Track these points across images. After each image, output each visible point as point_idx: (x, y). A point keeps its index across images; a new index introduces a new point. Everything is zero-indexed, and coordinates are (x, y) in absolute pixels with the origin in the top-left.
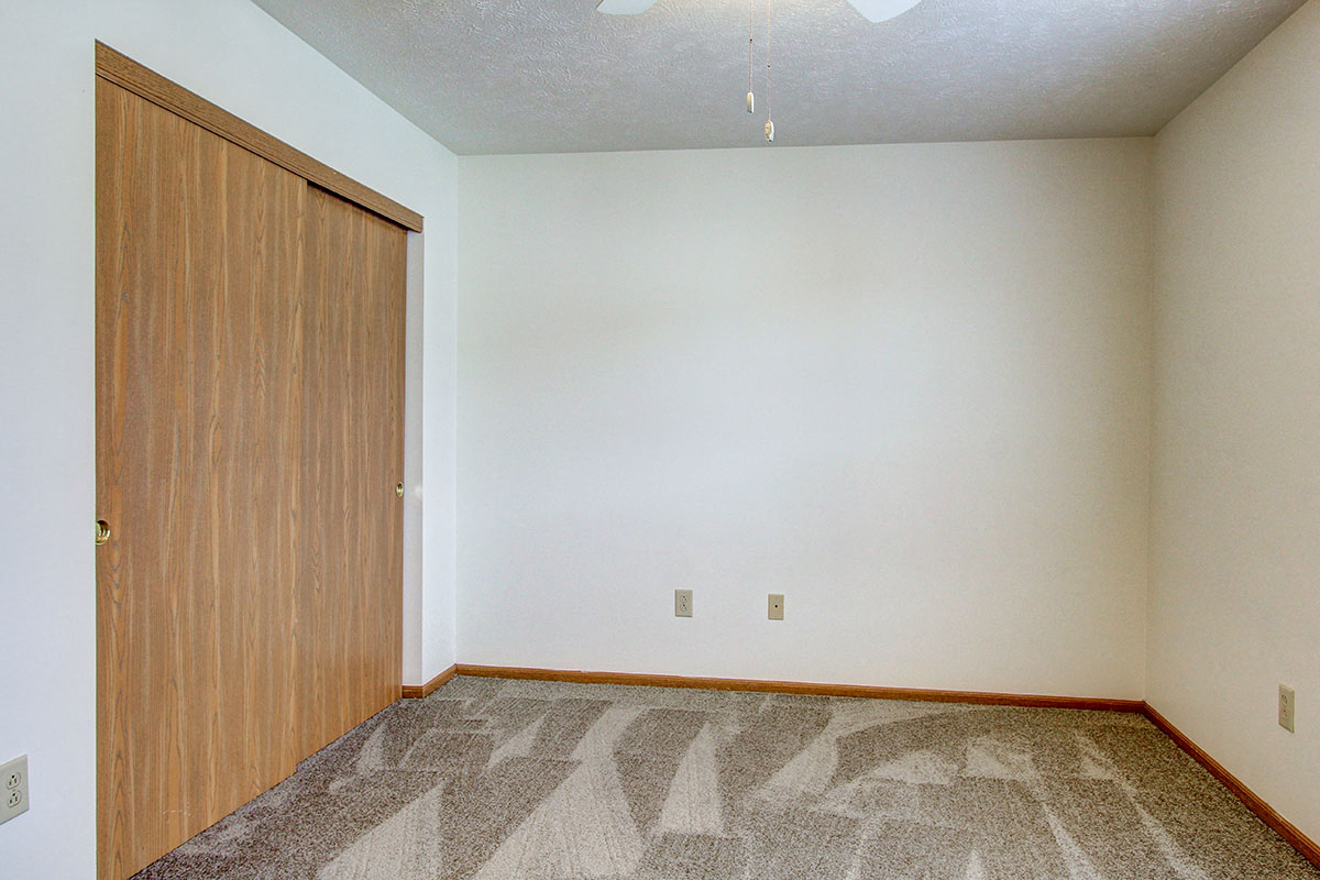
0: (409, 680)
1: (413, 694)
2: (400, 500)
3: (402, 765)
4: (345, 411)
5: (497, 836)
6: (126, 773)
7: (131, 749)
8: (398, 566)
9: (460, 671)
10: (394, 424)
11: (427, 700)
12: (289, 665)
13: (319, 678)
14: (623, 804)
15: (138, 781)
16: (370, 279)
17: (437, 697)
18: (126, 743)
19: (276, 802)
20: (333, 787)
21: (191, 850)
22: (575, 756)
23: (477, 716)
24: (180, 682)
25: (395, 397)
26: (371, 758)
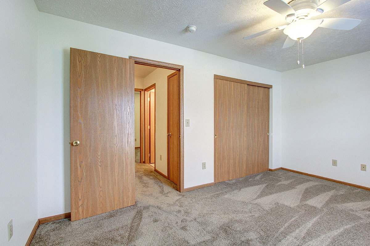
0: (270, 168)
1: (271, 170)
2: (268, 136)
3: (262, 180)
4: (256, 120)
5: (271, 194)
6: (218, 168)
7: (219, 165)
8: (268, 147)
9: (282, 169)
10: (267, 123)
11: (273, 172)
12: (244, 159)
13: (251, 163)
14: (300, 197)
15: (220, 170)
16: (261, 98)
17: (275, 172)
18: (218, 164)
19: (241, 179)
20: (249, 180)
21: (227, 182)
22: (296, 187)
23: (281, 176)
24: (226, 158)
25: (267, 117)
26: (258, 178)
